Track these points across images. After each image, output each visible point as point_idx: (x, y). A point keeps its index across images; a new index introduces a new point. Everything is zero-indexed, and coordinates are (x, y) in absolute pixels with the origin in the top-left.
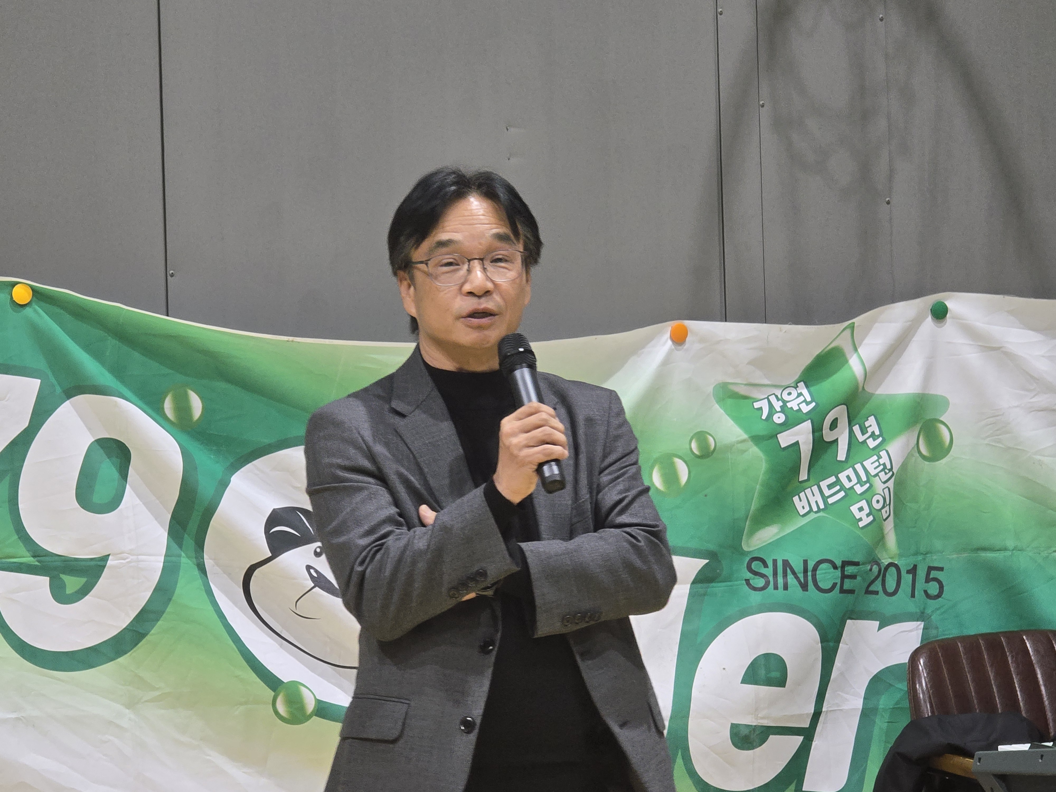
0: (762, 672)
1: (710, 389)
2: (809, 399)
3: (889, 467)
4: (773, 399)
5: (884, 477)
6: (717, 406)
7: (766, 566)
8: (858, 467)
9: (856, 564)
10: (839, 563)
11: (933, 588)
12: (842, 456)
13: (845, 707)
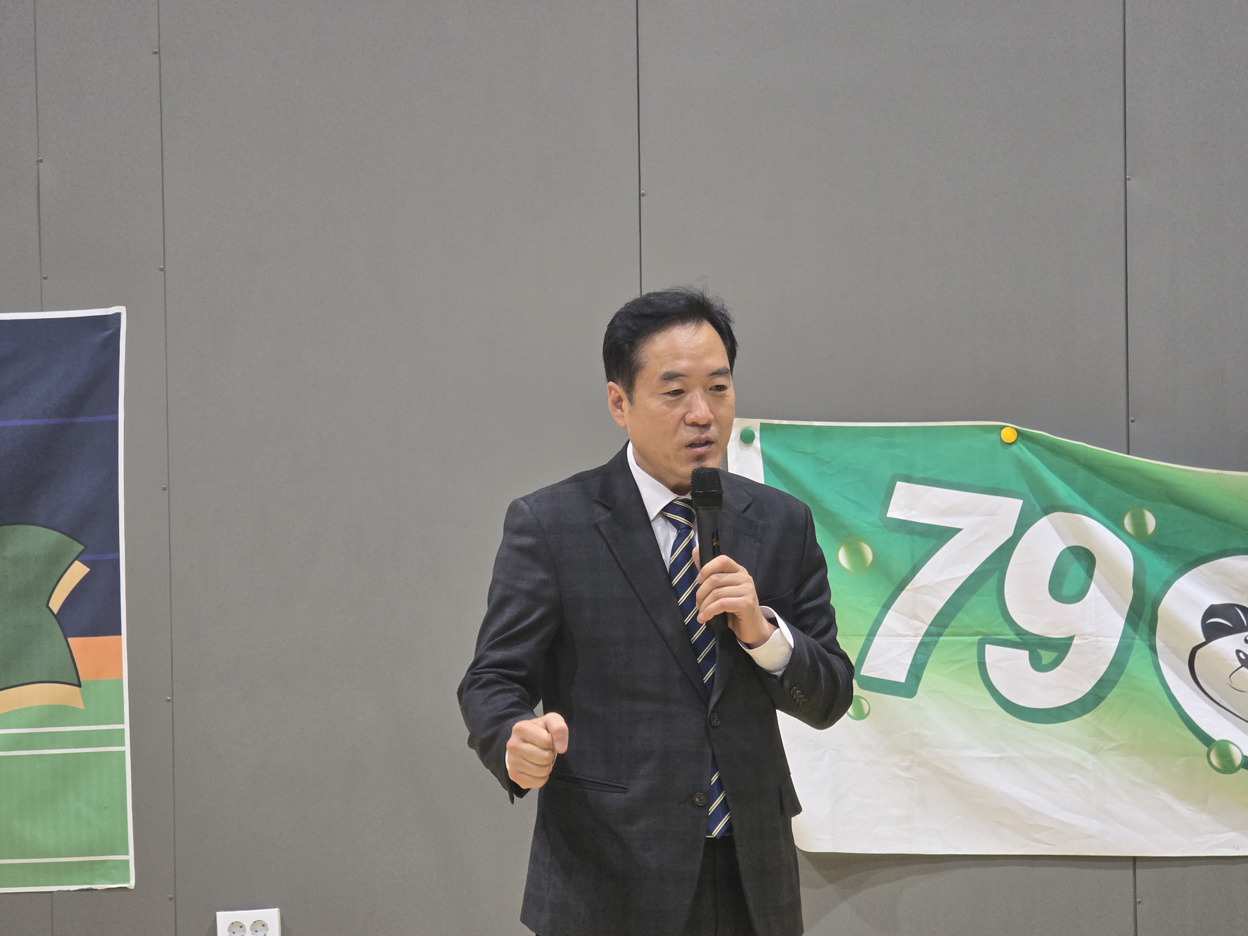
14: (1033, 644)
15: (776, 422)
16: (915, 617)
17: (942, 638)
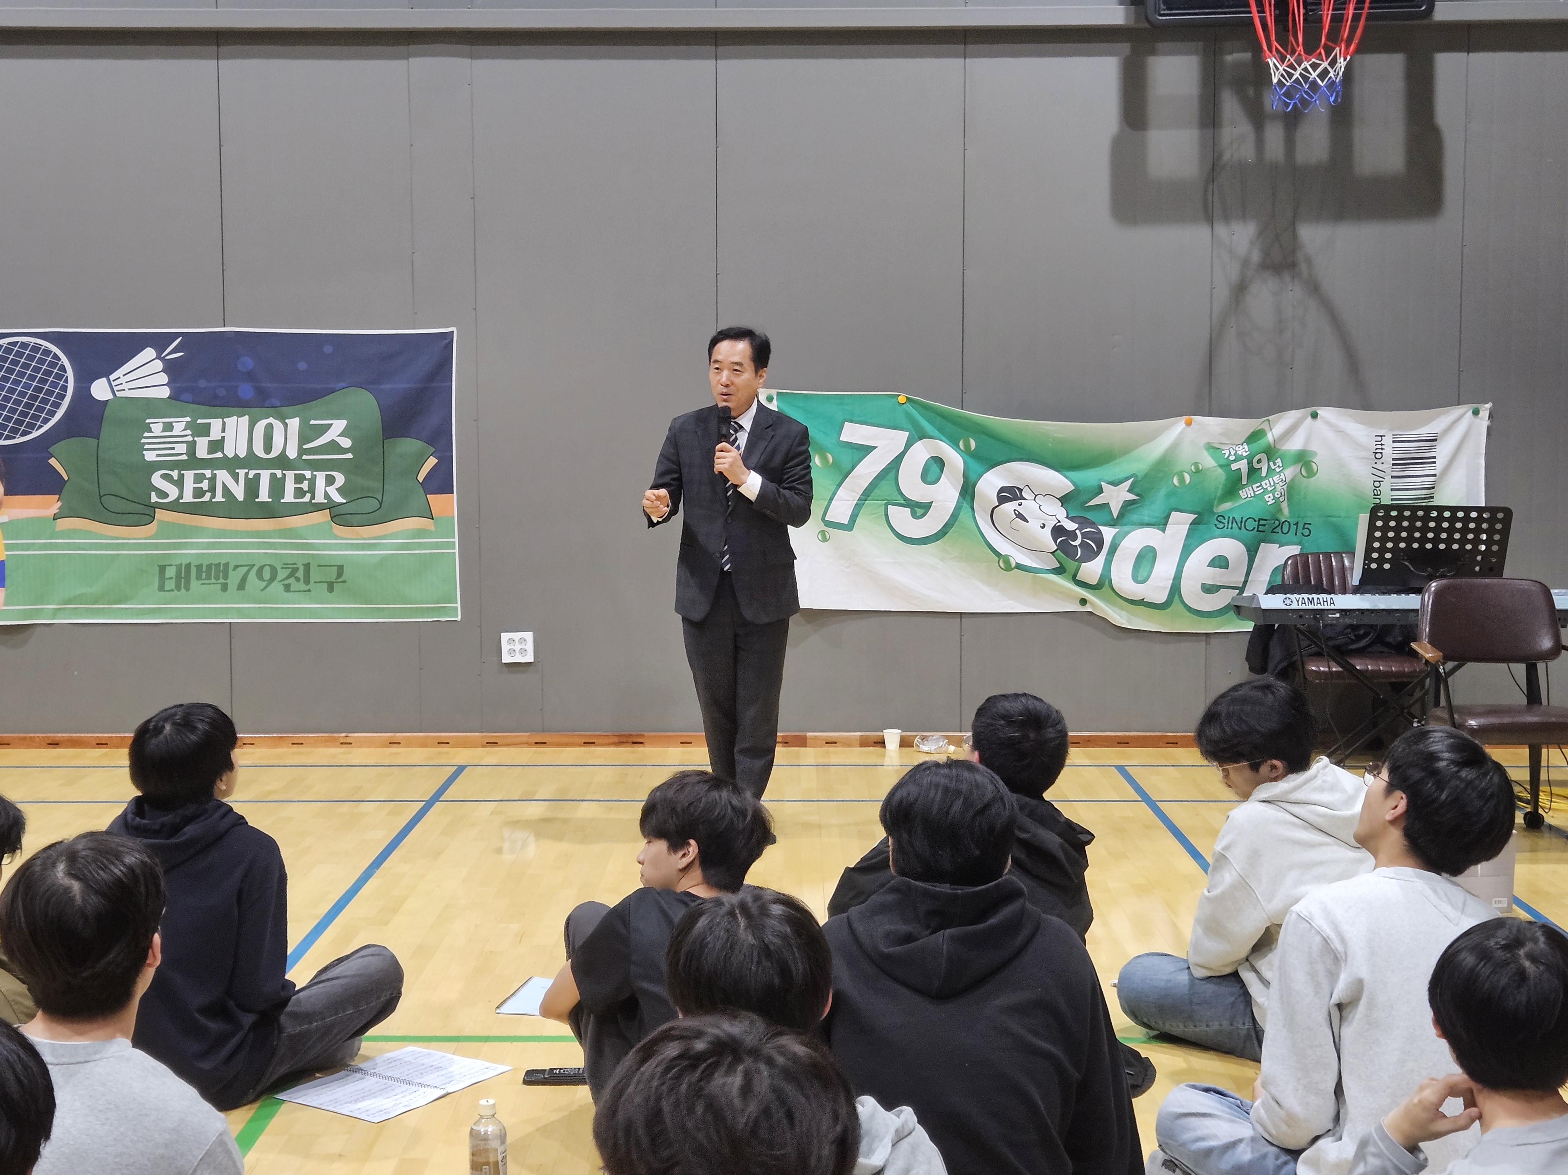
0: (1217, 563)
1: (1203, 445)
2: (1247, 450)
3: (1284, 480)
4: (1231, 450)
5: (1281, 484)
6: (1205, 452)
7: (1225, 519)
8: (1271, 479)
9: (1266, 520)
10: (1257, 519)
11: (1306, 532)
12: (1264, 474)
13: (1260, 579)
14: (913, 506)
15: (785, 391)
16: (854, 492)
17: (867, 502)
